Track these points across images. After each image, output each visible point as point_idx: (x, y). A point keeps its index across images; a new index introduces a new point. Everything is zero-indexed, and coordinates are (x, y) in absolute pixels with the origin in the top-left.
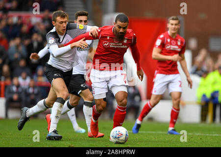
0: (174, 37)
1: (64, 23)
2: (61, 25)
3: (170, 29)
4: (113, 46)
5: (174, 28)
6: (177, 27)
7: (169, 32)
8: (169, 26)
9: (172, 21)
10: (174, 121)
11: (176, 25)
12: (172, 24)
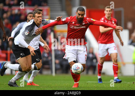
0: (109, 19)
1: (40, 17)
2: (39, 19)
3: (106, 14)
4: (76, 28)
5: (109, 13)
6: (110, 12)
7: (106, 16)
8: (105, 12)
9: (107, 9)
10: (117, 72)
11: (110, 11)
12: (107, 11)
